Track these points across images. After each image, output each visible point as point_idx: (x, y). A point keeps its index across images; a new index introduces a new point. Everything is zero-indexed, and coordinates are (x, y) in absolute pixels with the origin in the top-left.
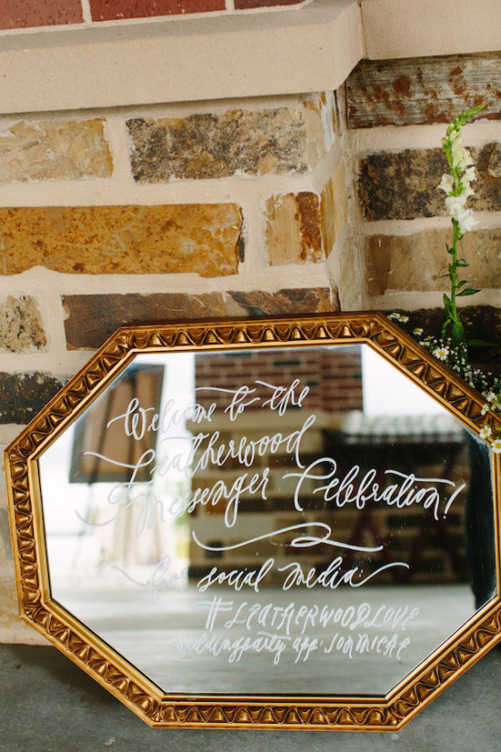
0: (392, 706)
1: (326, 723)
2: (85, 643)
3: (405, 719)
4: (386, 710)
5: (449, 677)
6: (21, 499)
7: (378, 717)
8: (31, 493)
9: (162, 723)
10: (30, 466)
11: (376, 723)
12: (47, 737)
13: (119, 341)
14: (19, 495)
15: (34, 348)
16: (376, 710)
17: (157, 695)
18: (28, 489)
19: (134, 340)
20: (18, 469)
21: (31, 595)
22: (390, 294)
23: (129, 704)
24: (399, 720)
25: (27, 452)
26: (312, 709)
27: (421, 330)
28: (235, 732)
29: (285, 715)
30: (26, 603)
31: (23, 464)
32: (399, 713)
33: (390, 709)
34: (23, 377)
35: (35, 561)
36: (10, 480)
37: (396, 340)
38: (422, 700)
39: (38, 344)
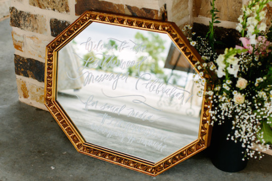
0: (155, 168)
1: (132, 166)
2: (63, 118)
3: (158, 173)
4: (153, 168)
5: (175, 162)
6: (49, 64)
7: (150, 170)
8: (53, 62)
9: (82, 151)
10: (54, 53)
11: (148, 172)
12: (47, 146)
13: (86, 16)
14: (49, 62)
15: (66, 12)
16: (150, 167)
17: (82, 142)
18: (52, 61)
19: (91, 16)
20: (49, 54)
21: (48, 97)
22: (200, 17)
23: (73, 142)
24: (156, 173)
25: (54, 48)
26: (129, 160)
27: (195, 33)
28: (104, 161)
29: (120, 160)
30: (47, 99)
31: (52, 52)
32: (157, 171)
33: (154, 168)
34: (62, 22)
35: (51, 86)
36: (47, 57)
37: (176, 35)
38: (165, 168)
39: (67, 11)
